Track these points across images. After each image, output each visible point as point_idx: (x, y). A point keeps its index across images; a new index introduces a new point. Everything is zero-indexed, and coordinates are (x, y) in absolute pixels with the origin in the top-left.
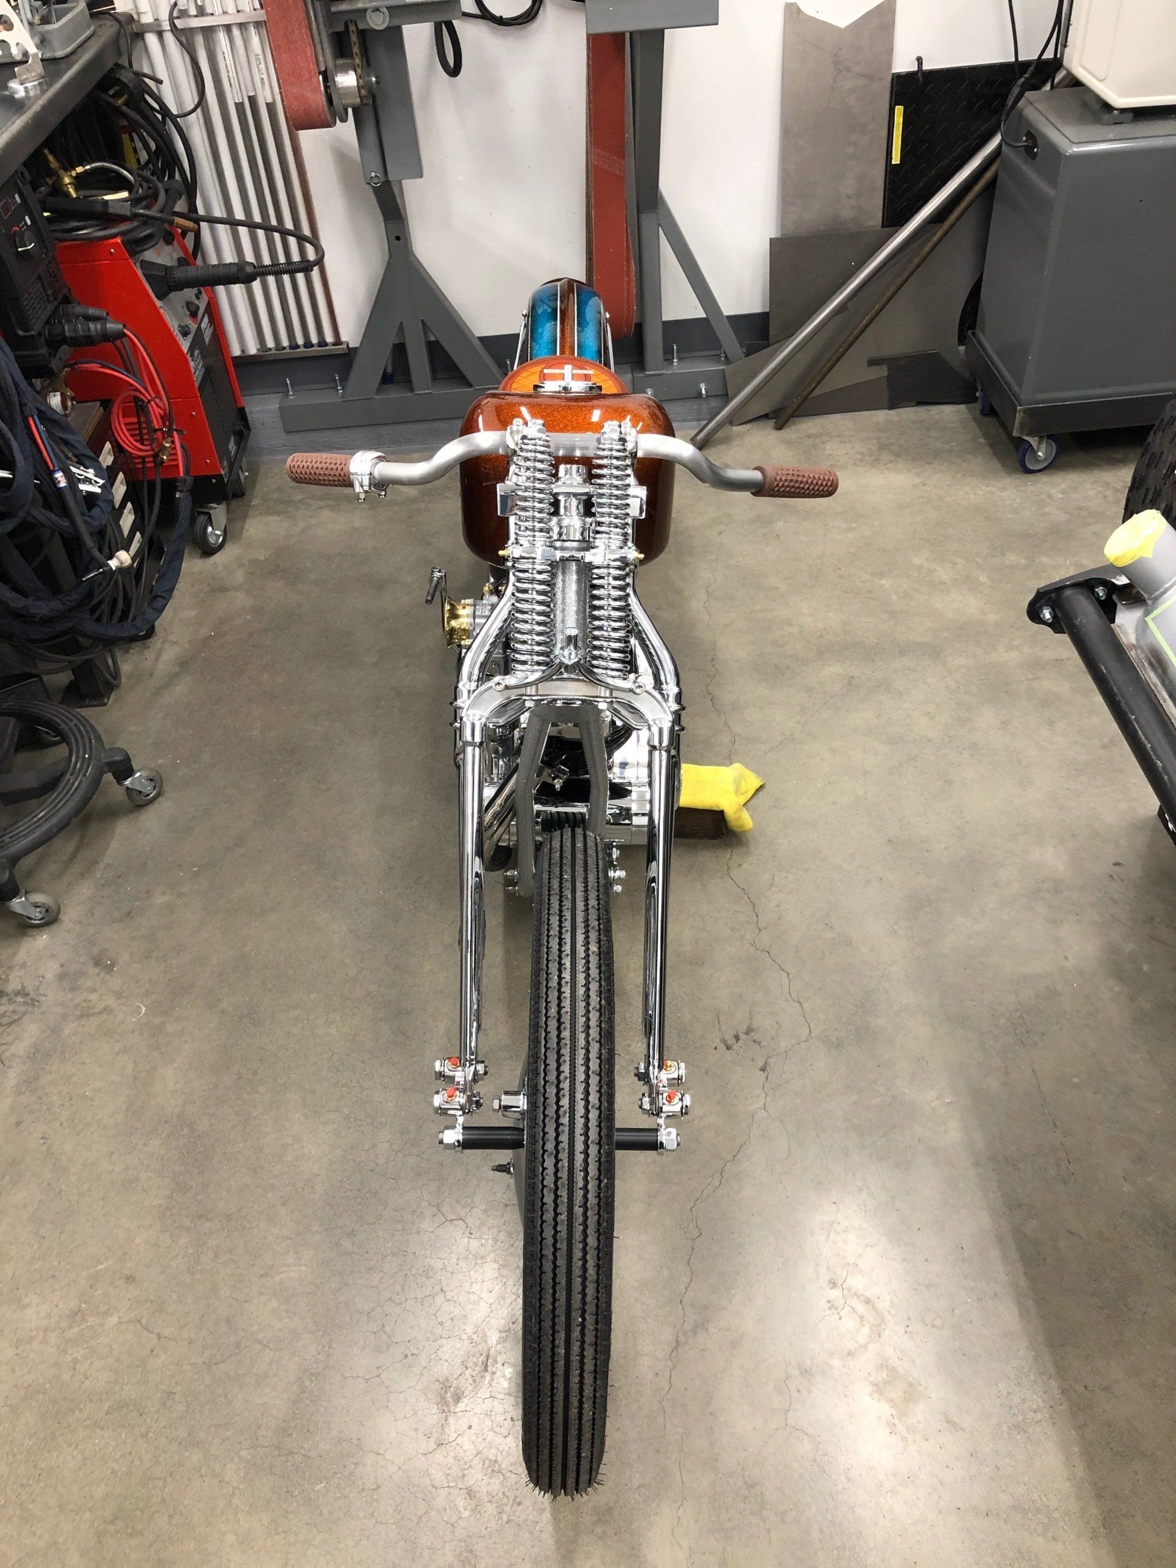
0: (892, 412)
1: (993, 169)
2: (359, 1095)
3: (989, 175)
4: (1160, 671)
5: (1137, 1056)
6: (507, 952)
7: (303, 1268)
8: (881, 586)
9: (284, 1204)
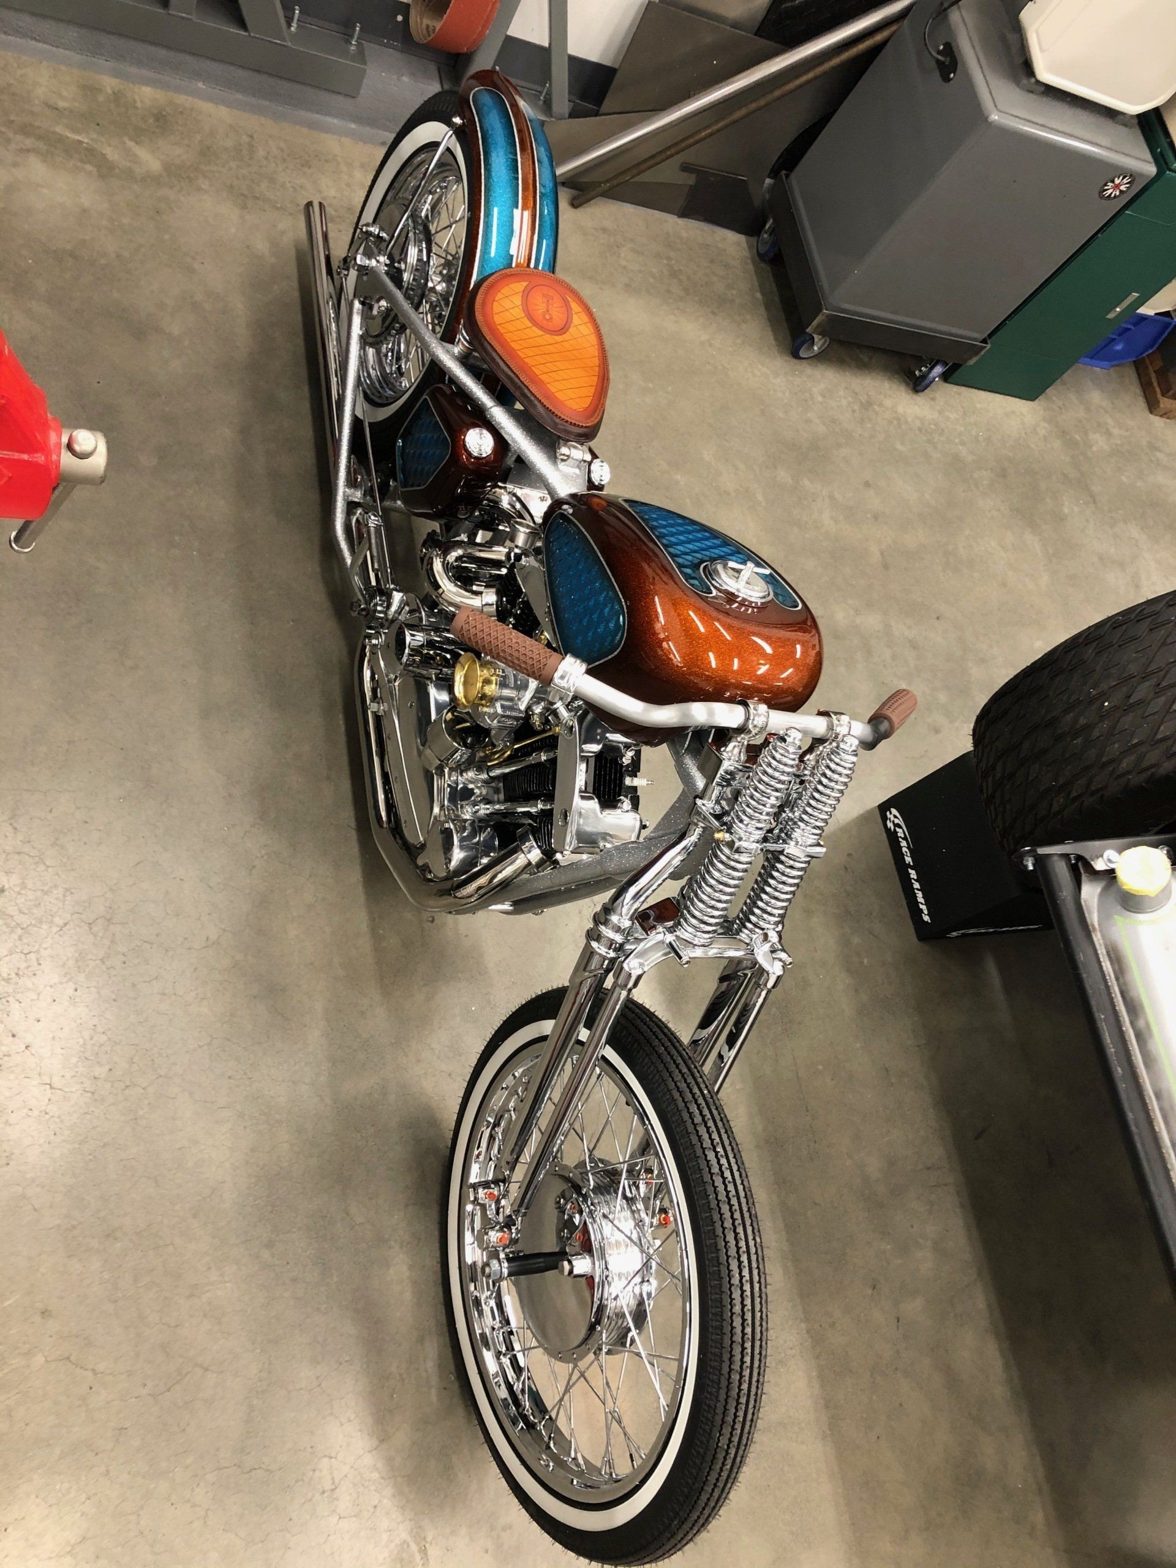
0: (682, 222)
1: (885, 34)
2: (248, 1089)
3: (879, 37)
4: (1117, 968)
5: (858, 1045)
6: (372, 919)
7: (228, 1285)
8: (677, 483)
9: (195, 1216)
